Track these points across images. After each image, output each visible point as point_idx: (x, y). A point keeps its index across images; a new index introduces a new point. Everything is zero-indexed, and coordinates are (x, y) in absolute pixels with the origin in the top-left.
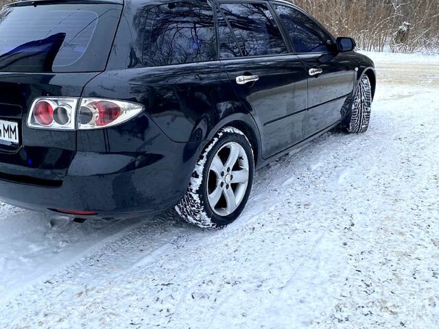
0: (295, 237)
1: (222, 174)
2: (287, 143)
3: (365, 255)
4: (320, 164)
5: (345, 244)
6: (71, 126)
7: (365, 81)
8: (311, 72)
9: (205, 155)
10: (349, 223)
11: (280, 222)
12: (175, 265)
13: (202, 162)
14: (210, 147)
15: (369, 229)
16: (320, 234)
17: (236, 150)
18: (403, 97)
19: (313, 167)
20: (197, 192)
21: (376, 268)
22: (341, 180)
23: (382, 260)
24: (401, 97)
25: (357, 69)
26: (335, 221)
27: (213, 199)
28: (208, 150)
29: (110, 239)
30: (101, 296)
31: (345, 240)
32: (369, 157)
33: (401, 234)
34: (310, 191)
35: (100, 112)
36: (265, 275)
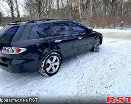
0: (67, 80)
1: (51, 63)
2: (72, 55)
3: (82, 86)
4: (83, 60)
5: (78, 82)
6: (10, 53)
7: (98, 39)
8: (79, 38)
9: (45, 59)
10: (82, 77)
11: (66, 76)
12: (36, 85)
13: (44, 61)
14: (47, 57)
15: (86, 79)
16: (73, 79)
17: (55, 58)
18: (114, 42)
19: (81, 61)
20: (43, 68)
21: (82, 90)
22: (86, 65)
23: (85, 88)
24: (113, 42)
25: (95, 36)
26: (79, 76)
27: (48, 69)
28: (46, 58)
29: (25, 78)
30: (16, 92)
31: (79, 81)
32: (96, 59)
33: (94, 80)
34: (77, 67)
35: (16, 50)
36: (55, 89)
